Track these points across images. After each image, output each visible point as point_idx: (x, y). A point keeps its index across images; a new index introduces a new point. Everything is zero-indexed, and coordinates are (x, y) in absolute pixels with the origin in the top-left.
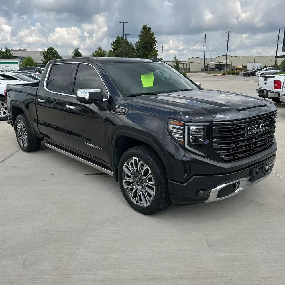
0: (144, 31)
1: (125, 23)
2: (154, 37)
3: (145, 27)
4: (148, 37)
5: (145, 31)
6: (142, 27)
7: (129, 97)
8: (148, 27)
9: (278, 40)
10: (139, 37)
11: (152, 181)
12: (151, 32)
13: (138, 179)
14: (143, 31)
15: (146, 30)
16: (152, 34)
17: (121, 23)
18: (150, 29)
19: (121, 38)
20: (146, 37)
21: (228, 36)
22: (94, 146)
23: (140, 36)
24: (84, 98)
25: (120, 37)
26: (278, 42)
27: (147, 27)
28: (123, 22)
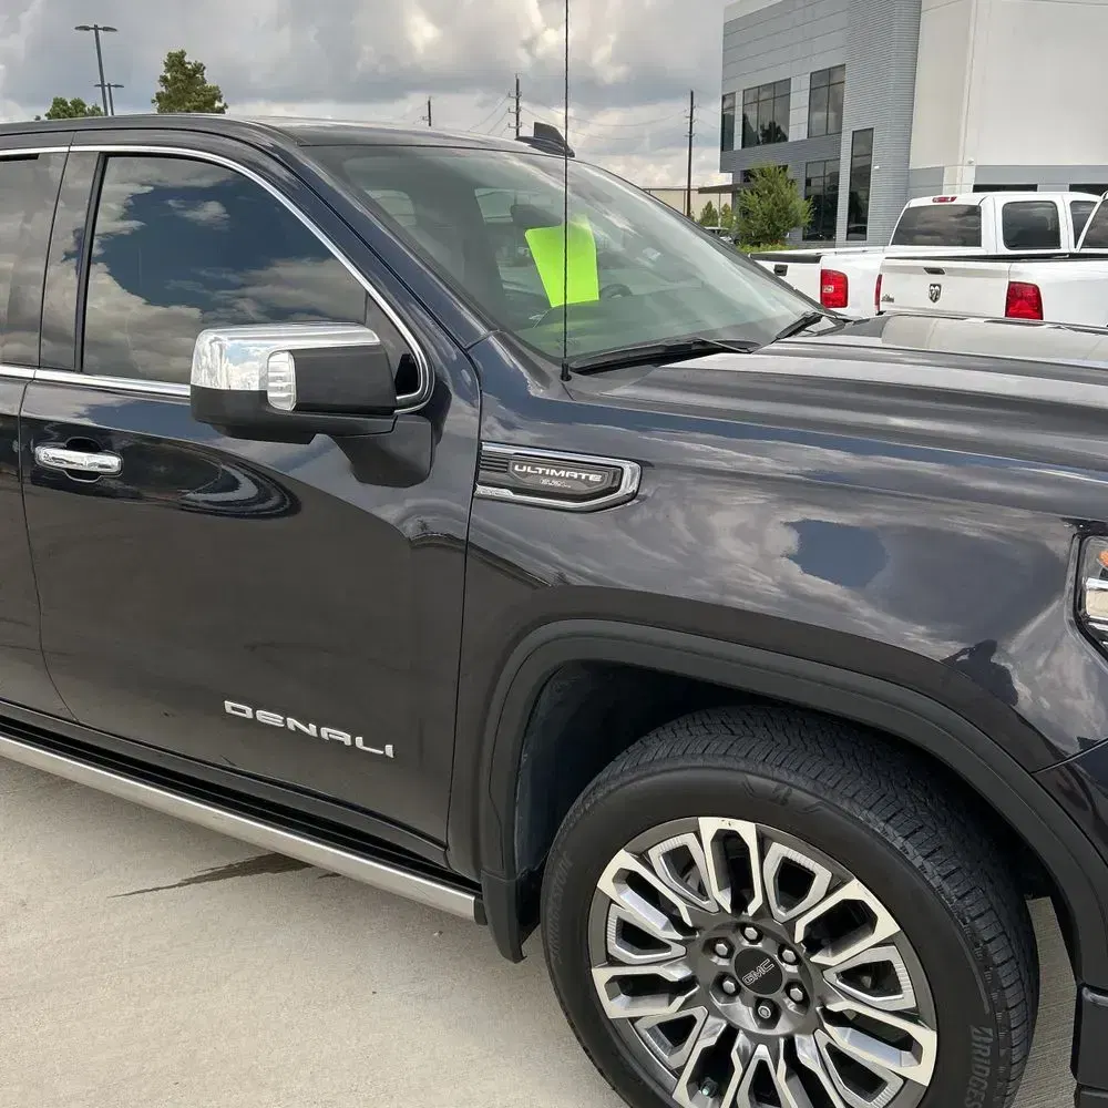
0: (175, 78)
1: (105, 29)
2: (221, 105)
3: (176, 61)
4: (196, 104)
5: (180, 76)
6: (165, 58)
7: (584, 371)
8: (189, 63)
9: (691, 132)
10: (153, 101)
11: (896, 989)
12: (209, 84)
13: (728, 956)
14: (168, 75)
15: (184, 74)
16: (210, 90)
17: (87, 29)
18: (199, 68)
19: (73, 103)
20: (188, 104)
21: (515, 110)
22: (312, 730)
23: (159, 97)
24: (262, 395)
25: (69, 101)
26: (691, 137)
27: (186, 59)
28: (96, 28)
